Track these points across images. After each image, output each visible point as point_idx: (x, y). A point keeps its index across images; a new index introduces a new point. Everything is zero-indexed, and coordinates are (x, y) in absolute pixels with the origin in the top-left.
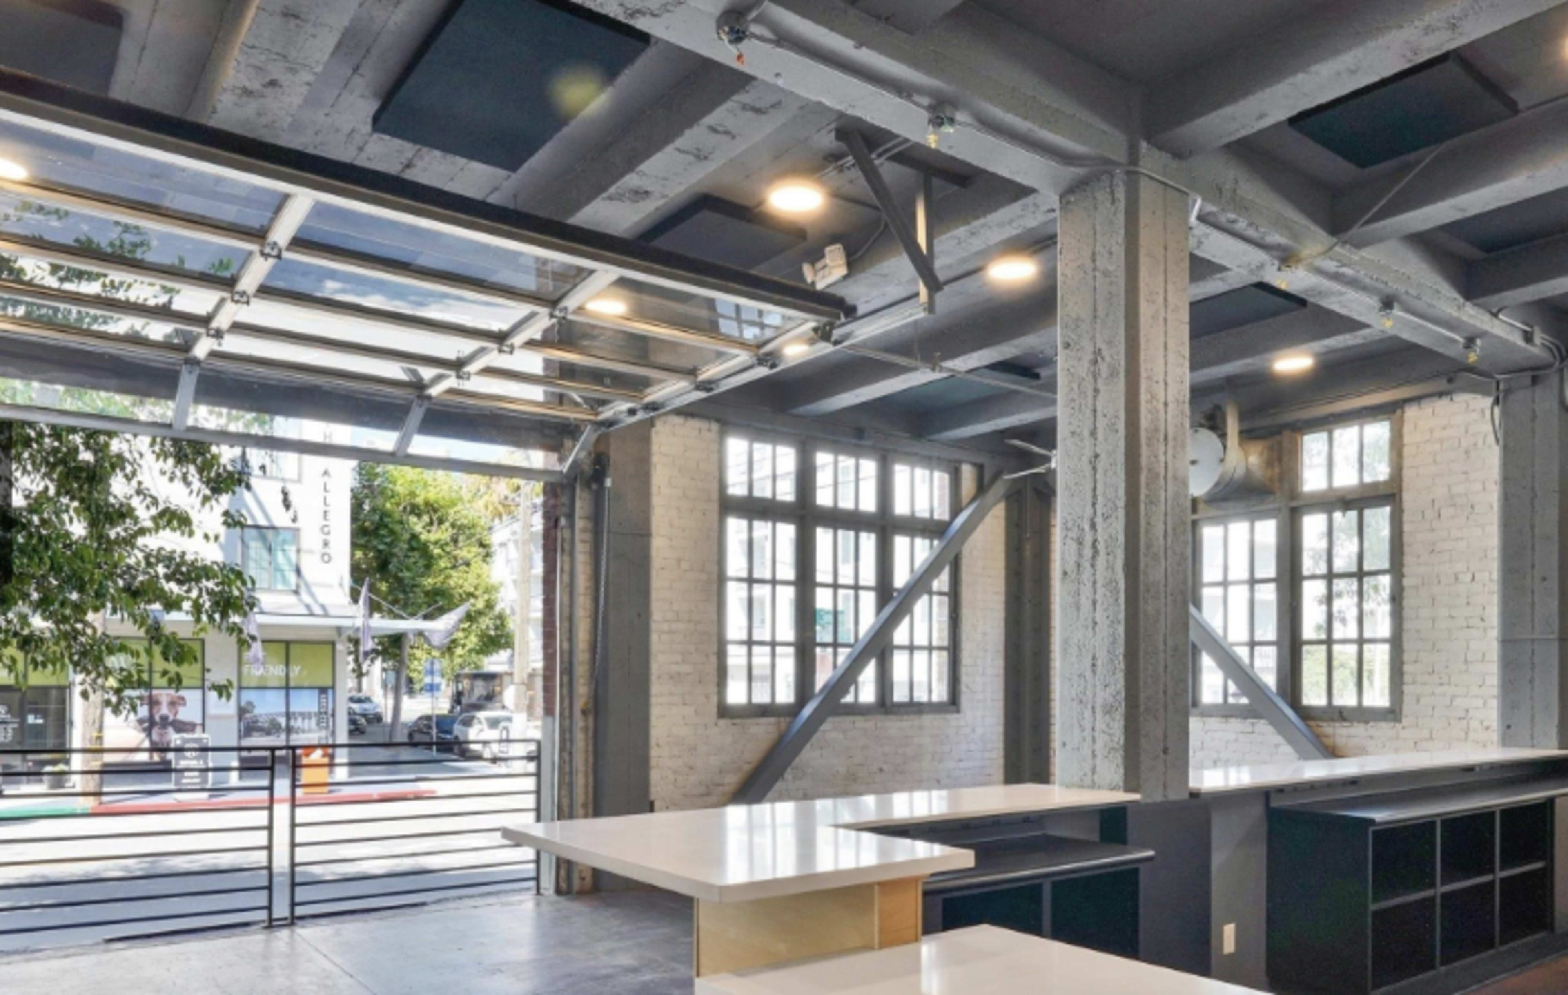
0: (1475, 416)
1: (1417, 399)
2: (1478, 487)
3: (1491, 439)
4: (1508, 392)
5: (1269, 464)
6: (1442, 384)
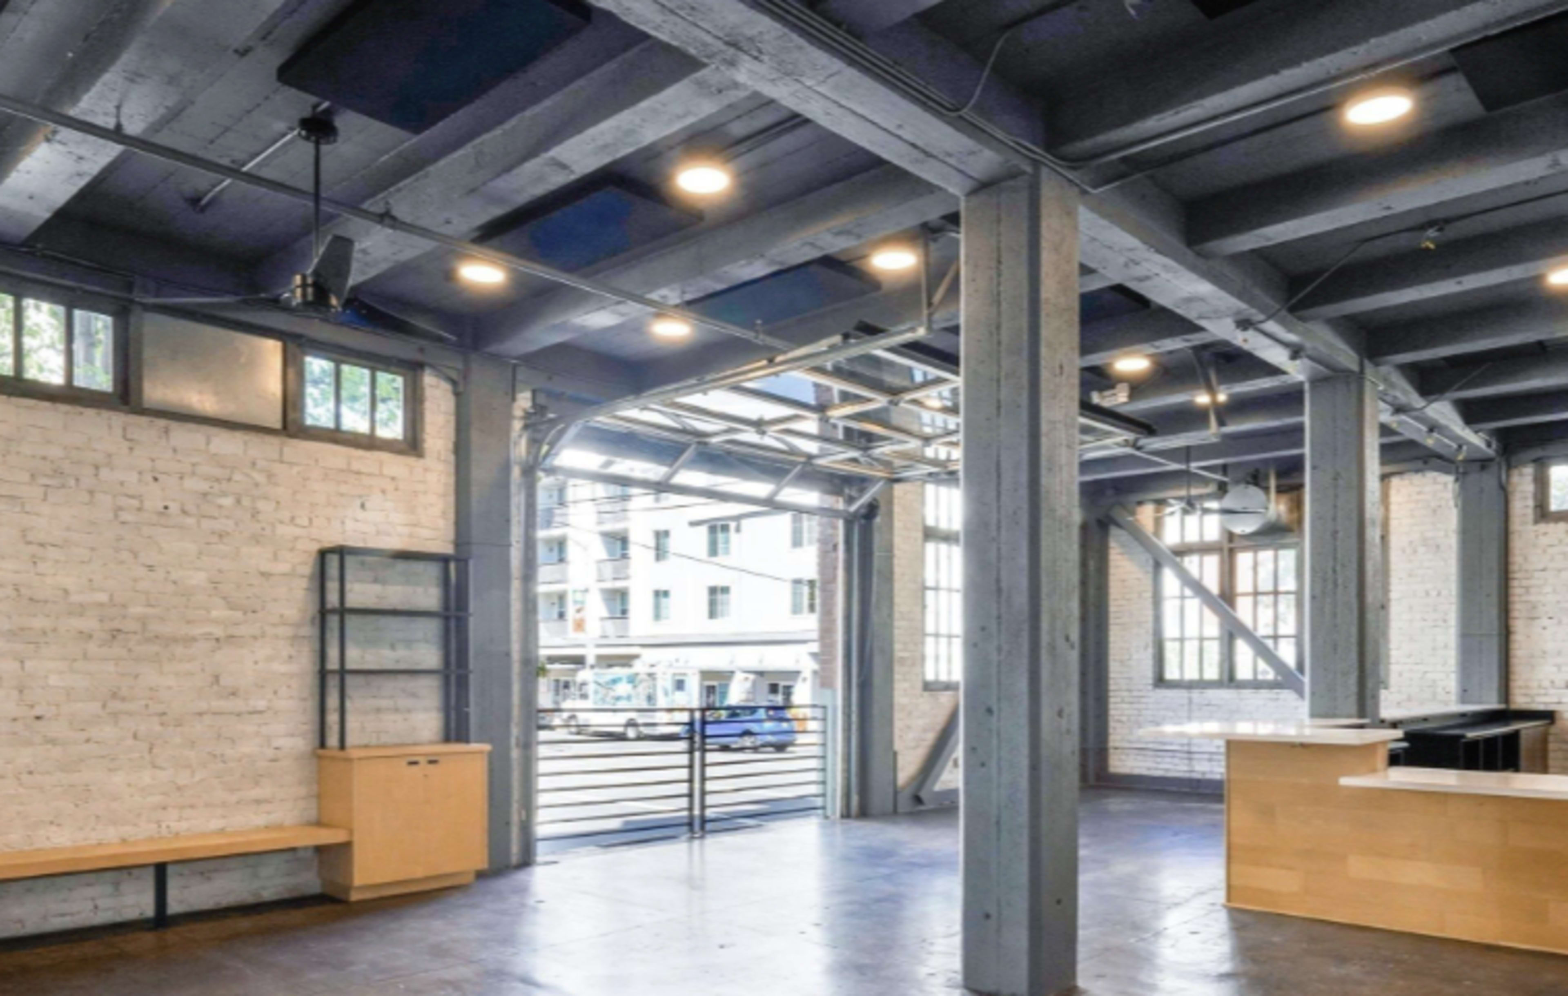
0: (1439, 487)
1: (1400, 473)
2: (1442, 534)
3: (1452, 503)
4: (1465, 474)
5: (1291, 510)
6: (1420, 464)
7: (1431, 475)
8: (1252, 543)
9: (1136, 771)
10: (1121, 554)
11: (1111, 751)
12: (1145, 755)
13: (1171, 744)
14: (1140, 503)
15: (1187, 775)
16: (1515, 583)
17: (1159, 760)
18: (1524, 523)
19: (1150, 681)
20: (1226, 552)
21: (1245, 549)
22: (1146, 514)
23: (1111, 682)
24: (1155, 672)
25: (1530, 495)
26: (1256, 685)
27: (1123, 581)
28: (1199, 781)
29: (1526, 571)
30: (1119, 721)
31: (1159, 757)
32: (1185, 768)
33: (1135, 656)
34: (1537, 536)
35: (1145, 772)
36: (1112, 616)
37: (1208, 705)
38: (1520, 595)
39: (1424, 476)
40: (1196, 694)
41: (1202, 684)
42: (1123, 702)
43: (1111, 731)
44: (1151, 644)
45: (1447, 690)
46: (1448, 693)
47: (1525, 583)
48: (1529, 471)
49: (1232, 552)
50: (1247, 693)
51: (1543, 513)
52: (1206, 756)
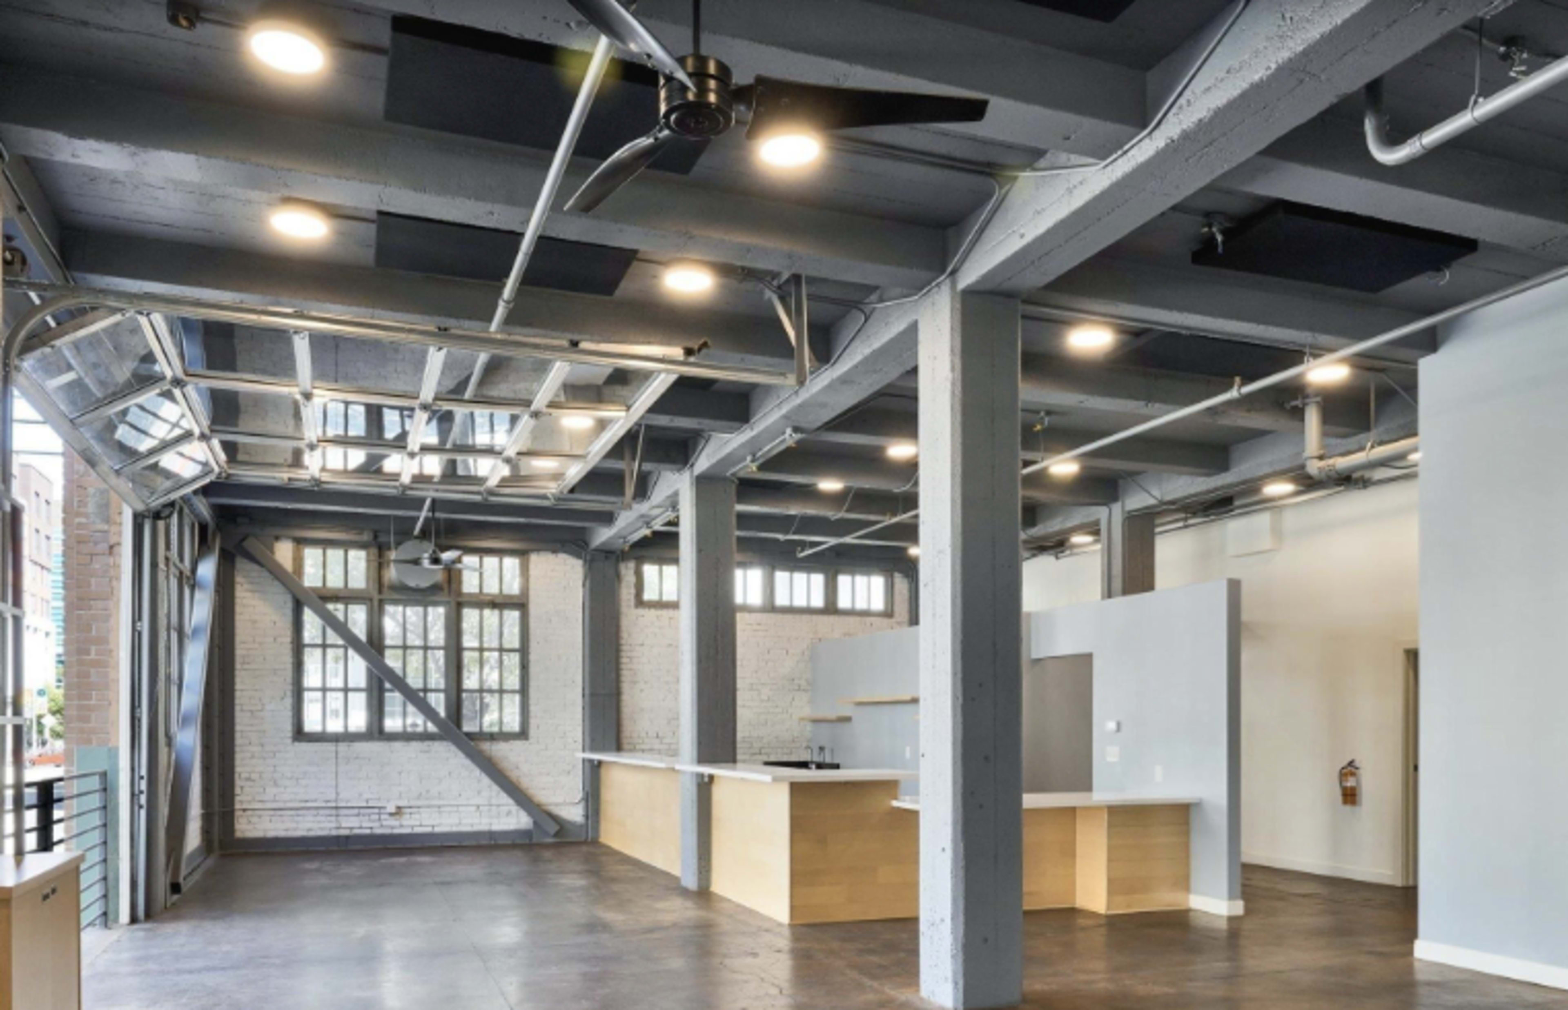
0: (571, 568)
4: (592, 560)
7: (562, 557)
8: (404, 597)
9: (271, 834)
10: (252, 591)
11: (238, 813)
12: (281, 816)
13: (315, 801)
14: (277, 538)
15: (334, 833)
16: (623, 654)
17: (300, 818)
18: (629, 606)
19: (290, 734)
20: (376, 603)
21: (395, 602)
22: (283, 552)
23: (238, 735)
24: (293, 725)
25: (632, 585)
26: (406, 737)
27: (254, 622)
28: (347, 838)
29: (631, 645)
30: (248, 779)
31: (298, 815)
32: (333, 825)
33: (268, 707)
34: (637, 618)
35: (282, 834)
36: (238, 660)
37: (357, 758)
38: (626, 664)
39: (557, 556)
40: (342, 747)
41: (347, 737)
42: (253, 757)
43: (238, 790)
44: (289, 694)
45: (575, 739)
46: (575, 742)
47: (629, 654)
48: (632, 565)
49: (381, 603)
50: (397, 745)
51: (640, 602)
52: (356, 811)
